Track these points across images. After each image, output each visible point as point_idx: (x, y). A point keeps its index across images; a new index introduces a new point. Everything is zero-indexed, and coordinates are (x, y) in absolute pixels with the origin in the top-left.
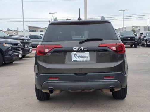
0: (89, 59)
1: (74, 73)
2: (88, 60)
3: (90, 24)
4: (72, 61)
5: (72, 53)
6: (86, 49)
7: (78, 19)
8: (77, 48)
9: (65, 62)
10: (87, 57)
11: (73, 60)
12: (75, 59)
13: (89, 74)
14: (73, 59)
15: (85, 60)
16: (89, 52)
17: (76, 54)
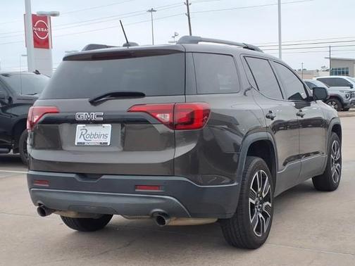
0: (108, 141)
1: (77, 174)
2: (107, 143)
3: (135, 57)
4: (76, 144)
5: (78, 126)
6: (101, 116)
7: (124, 46)
8: (83, 116)
9: (63, 147)
10: (105, 136)
11: (78, 143)
12: (82, 140)
13: (103, 177)
14: (78, 140)
15: (101, 143)
16: (110, 125)
17: (86, 128)
